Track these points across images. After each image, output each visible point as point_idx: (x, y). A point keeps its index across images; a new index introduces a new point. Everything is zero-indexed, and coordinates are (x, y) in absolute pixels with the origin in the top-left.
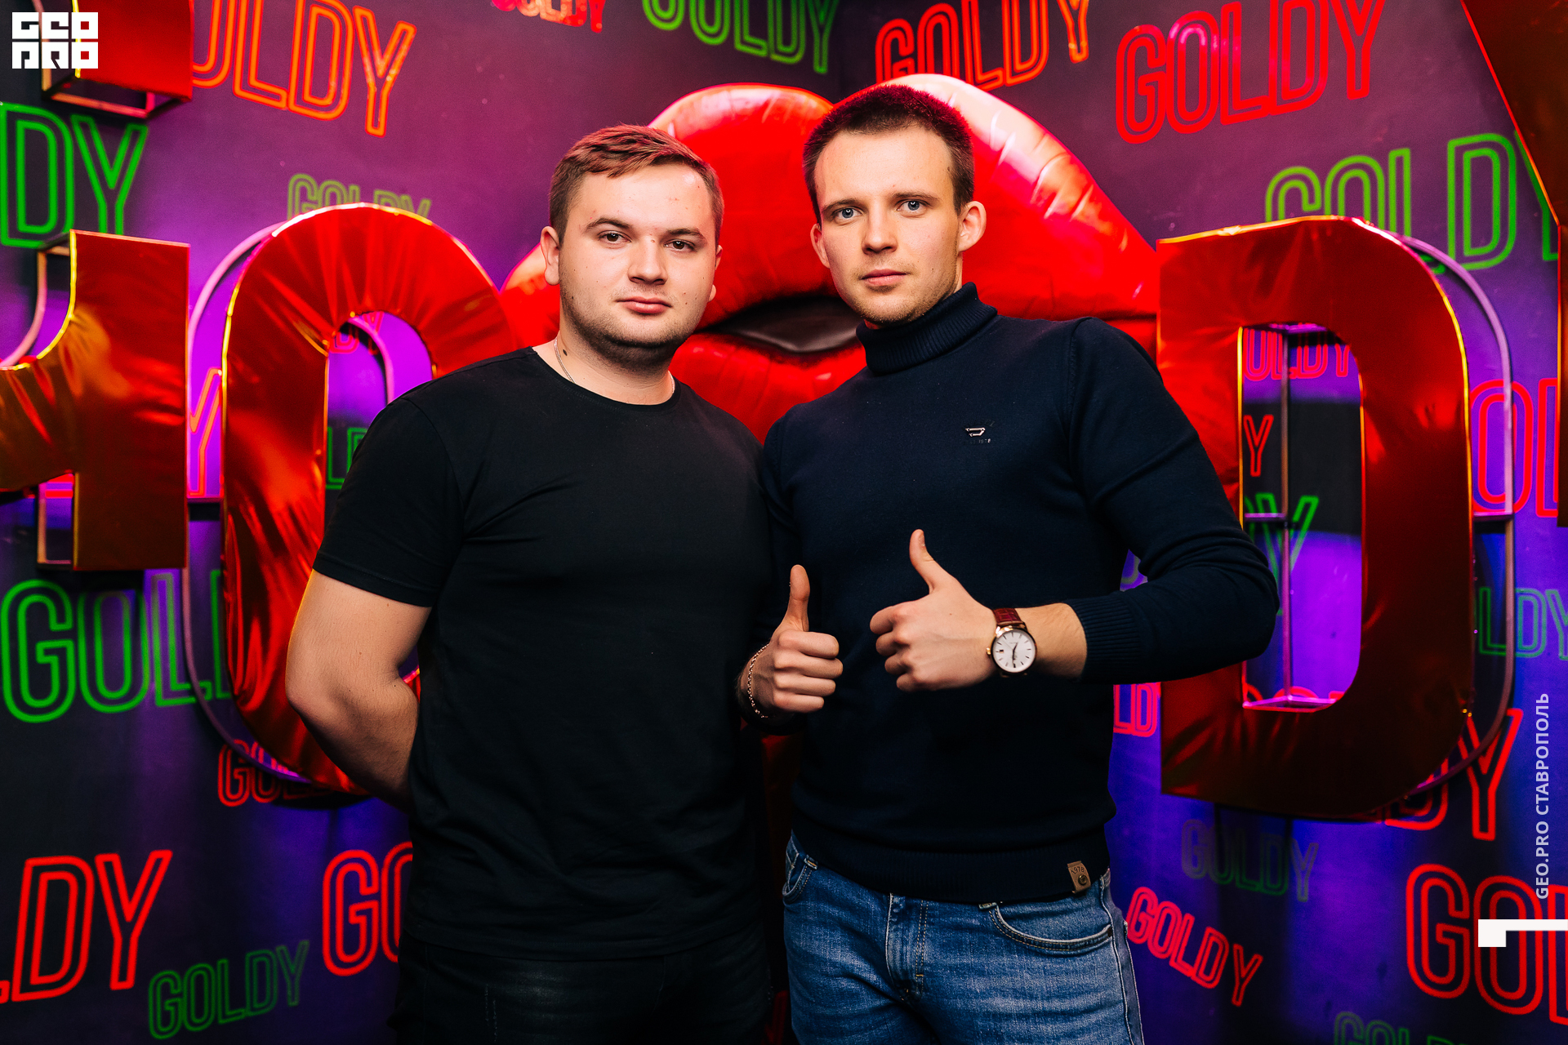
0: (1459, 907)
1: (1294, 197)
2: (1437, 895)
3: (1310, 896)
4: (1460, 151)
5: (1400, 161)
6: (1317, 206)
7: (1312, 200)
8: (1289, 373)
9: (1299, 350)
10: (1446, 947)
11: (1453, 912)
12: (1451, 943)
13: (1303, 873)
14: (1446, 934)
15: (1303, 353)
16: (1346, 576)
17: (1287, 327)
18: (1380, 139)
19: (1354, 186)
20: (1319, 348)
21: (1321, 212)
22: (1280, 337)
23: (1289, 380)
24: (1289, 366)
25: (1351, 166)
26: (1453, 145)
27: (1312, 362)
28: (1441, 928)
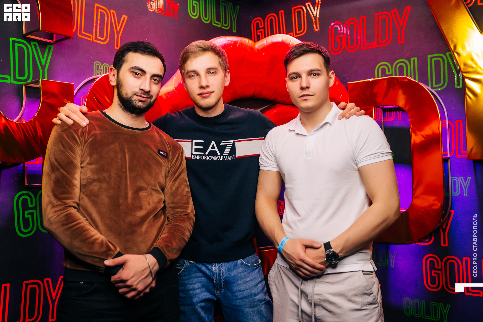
0: (438, 265)
1: (383, 71)
2: (432, 263)
3: (395, 266)
4: (431, 58)
5: (414, 61)
6: (390, 73)
7: (389, 71)
8: (384, 120)
9: (387, 113)
10: (435, 277)
11: (436, 267)
12: (436, 276)
13: (392, 260)
14: (435, 273)
15: (388, 114)
16: (402, 176)
17: (383, 107)
18: (408, 55)
19: (401, 67)
20: (392, 112)
21: (392, 75)
22: (381, 109)
23: (384, 121)
24: (384, 118)
25: (400, 62)
26: (429, 57)
27: (390, 116)
28: (433, 272)
